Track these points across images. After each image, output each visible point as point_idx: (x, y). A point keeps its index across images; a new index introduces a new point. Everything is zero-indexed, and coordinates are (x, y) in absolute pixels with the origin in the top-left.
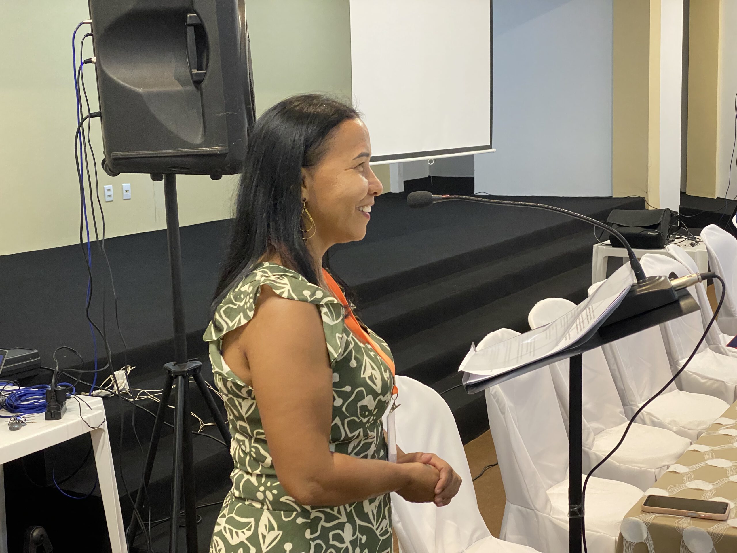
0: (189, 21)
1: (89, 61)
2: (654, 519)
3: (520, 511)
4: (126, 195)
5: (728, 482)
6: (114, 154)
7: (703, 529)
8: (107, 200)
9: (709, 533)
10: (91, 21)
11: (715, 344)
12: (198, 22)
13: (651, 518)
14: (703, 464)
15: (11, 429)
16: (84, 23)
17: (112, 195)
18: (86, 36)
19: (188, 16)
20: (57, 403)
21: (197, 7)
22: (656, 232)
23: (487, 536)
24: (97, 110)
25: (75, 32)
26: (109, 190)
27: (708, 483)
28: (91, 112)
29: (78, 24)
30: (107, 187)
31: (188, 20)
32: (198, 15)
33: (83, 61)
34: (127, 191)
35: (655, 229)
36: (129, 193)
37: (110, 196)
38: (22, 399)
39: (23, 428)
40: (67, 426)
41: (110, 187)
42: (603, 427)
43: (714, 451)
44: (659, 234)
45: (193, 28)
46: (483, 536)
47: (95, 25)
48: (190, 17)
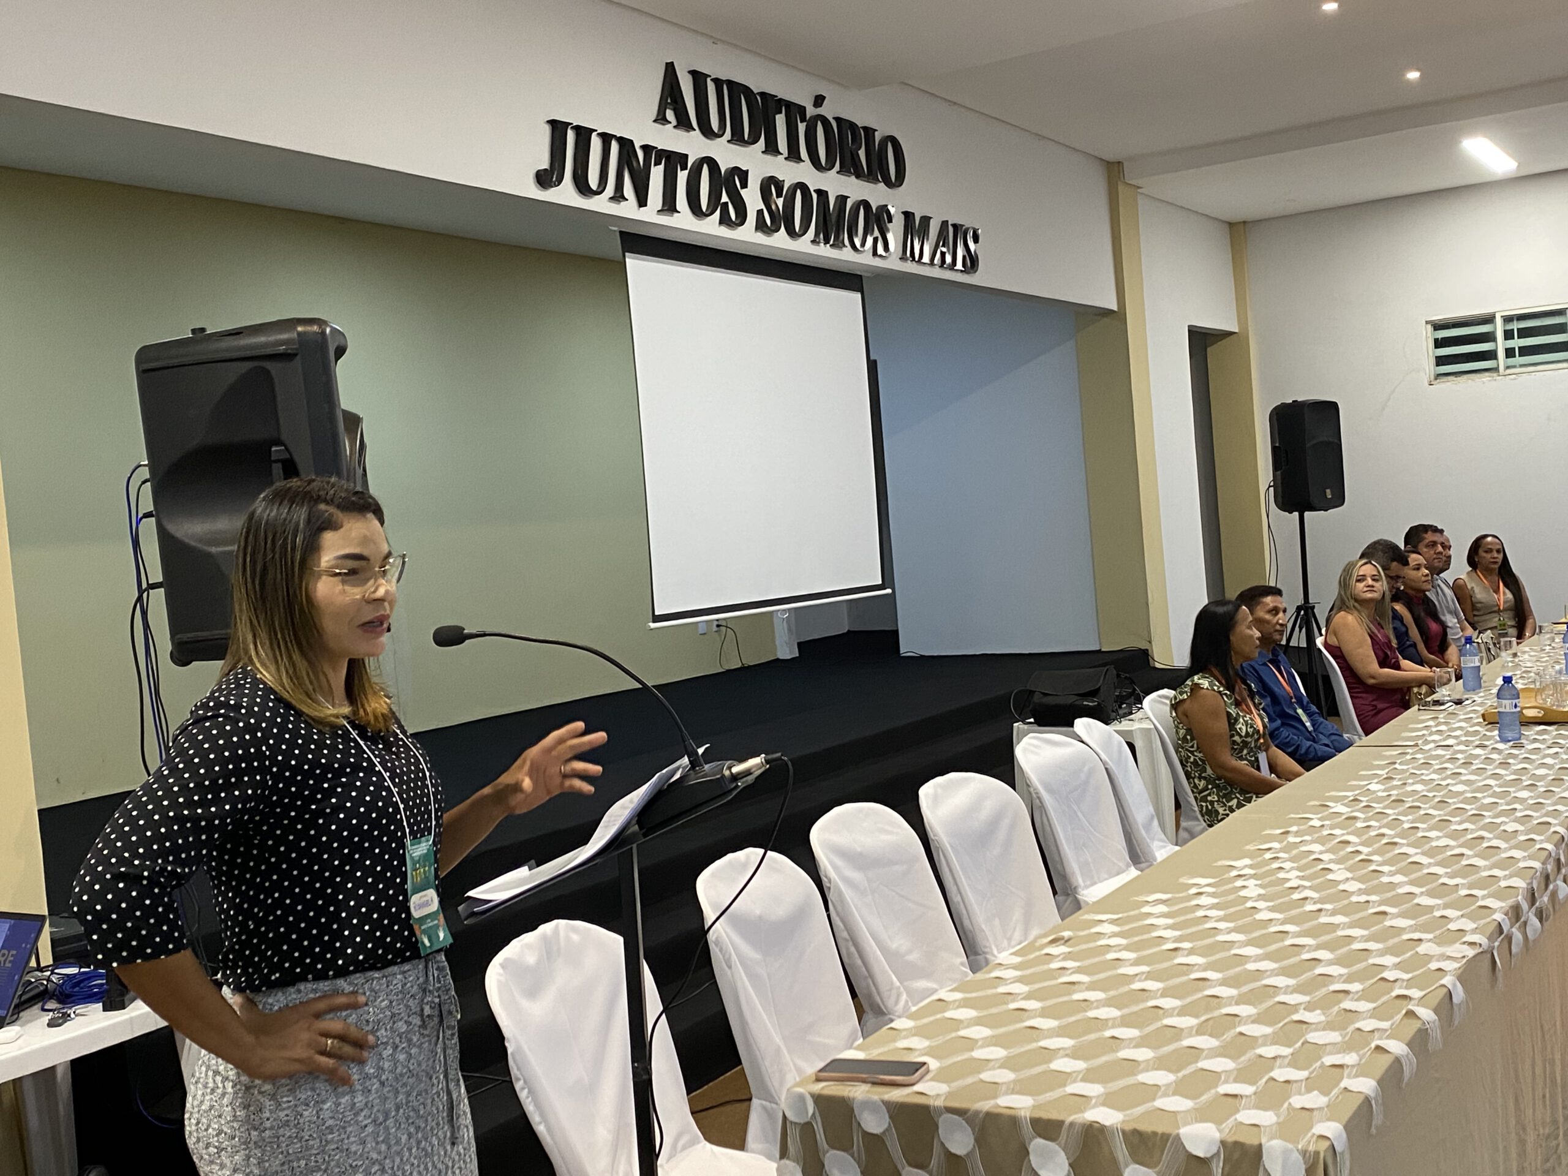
0: (273, 458)
1: (148, 515)
2: (823, 1088)
3: (764, 1108)
5: (955, 1038)
6: (179, 636)
7: (876, 1097)
9: (883, 1101)
10: (146, 462)
11: (1147, 861)
12: (288, 456)
13: (818, 1087)
14: (939, 1016)
15: (50, 1025)
16: (141, 466)
18: (144, 482)
19: (274, 449)
20: (120, 987)
21: (284, 437)
22: (1095, 702)
23: (699, 1143)
24: (160, 578)
25: (129, 478)
27: (924, 1040)
28: (150, 582)
29: (133, 467)
31: (273, 454)
32: (287, 449)
33: (140, 515)
35: (1094, 697)
38: (82, 985)
39: (68, 1023)
40: (131, 1018)
42: (935, 986)
43: (964, 999)
44: (1099, 704)
45: (280, 465)
46: (692, 1143)
47: (152, 466)
48: (276, 451)
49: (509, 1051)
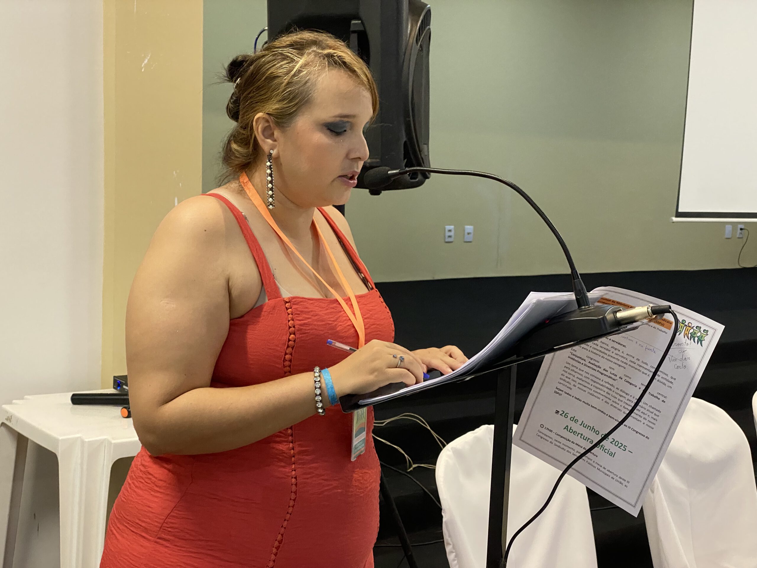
0: (352, 27)
4: (468, 238)
8: (447, 240)
12: (361, 28)
16: (263, 30)
17: (453, 237)
19: (352, 22)
21: (362, 14)
25: (257, 38)
26: (450, 231)
30: (448, 227)
31: (352, 25)
32: (363, 22)
34: (469, 234)
36: (471, 236)
37: (450, 237)
41: (452, 227)
45: (356, 35)
48: (354, 23)
49: (444, 520)
